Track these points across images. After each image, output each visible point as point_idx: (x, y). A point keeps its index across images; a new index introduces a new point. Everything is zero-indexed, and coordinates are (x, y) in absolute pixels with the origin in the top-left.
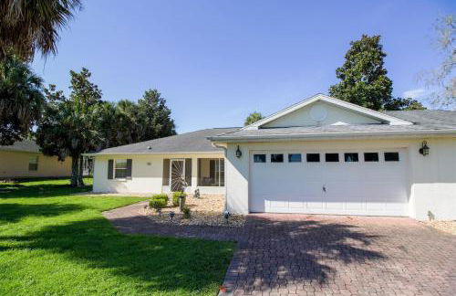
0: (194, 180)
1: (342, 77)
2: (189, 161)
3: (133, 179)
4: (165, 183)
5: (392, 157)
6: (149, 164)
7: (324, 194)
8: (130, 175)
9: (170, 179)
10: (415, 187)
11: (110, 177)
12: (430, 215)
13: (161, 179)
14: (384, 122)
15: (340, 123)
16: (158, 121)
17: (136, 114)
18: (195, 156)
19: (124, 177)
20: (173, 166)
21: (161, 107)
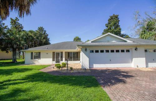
0: (64, 59)
1: (107, 27)
2: (62, 53)
3: (41, 59)
4: (53, 60)
5: (128, 51)
6: (47, 54)
7: (110, 62)
8: (40, 58)
9: (55, 59)
10: (134, 59)
11: (32, 58)
12: (137, 66)
13: (52, 59)
14: (125, 41)
15: (114, 41)
16: (44, 38)
17: (36, 35)
18: (64, 51)
19: (38, 58)
20: (56, 54)
21: (44, 33)
